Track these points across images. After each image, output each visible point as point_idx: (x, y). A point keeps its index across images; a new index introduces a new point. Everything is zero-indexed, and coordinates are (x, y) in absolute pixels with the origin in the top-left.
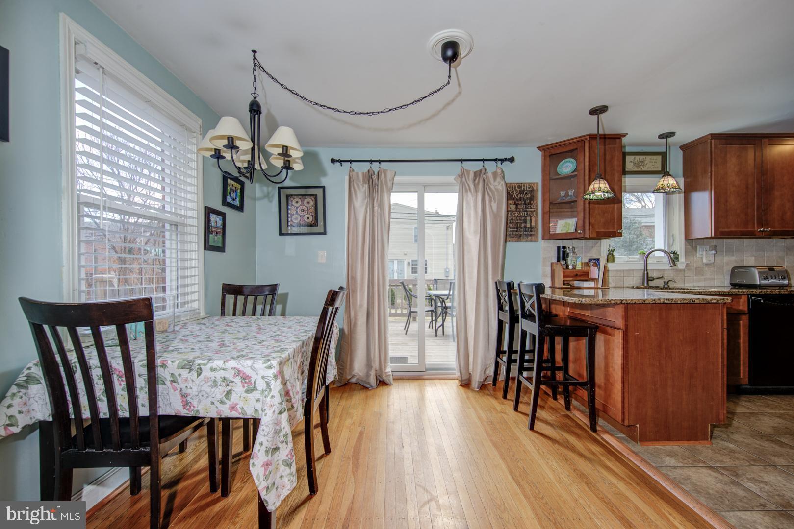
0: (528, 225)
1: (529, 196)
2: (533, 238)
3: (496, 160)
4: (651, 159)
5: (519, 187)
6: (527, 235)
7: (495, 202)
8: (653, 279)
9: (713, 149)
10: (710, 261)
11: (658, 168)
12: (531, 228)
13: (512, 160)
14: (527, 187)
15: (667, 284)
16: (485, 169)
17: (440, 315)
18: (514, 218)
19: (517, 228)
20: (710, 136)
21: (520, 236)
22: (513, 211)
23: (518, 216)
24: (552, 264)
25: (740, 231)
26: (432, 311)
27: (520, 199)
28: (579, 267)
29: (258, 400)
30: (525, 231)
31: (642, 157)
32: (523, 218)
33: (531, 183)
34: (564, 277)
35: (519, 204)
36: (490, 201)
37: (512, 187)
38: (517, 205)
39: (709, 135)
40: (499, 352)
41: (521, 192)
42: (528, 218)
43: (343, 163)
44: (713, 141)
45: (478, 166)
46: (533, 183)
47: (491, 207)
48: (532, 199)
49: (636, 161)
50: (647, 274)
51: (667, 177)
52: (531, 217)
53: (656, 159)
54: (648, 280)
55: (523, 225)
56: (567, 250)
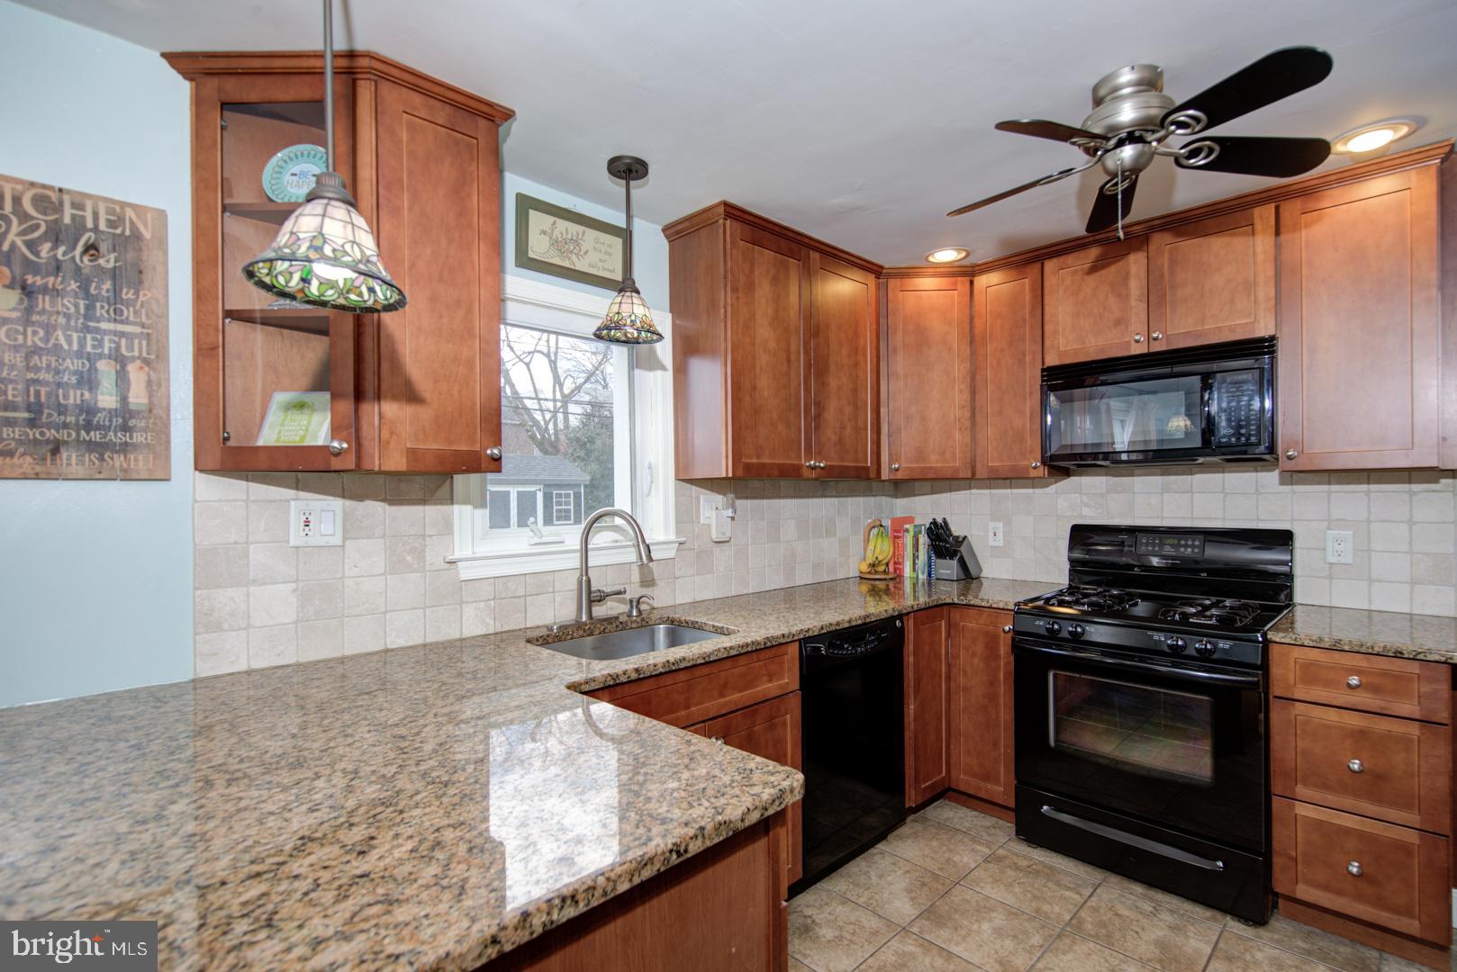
0: (107, 401)
1: (108, 261)
2: (139, 462)
4: (597, 241)
5: (48, 205)
8: (602, 597)
9: (728, 247)
10: (724, 534)
11: (613, 271)
12: (125, 416)
14: (95, 218)
15: (637, 607)
19: (35, 407)
20: (721, 209)
21: (56, 452)
23: (37, 351)
25: (778, 465)
27: (54, 268)
30: (89, 427)
31: (575, 229)
32: (73, 365)
33: (123, 205)
35: (47, 291)
38: (30, 291)
39: (718, 205)
41: (60, 233)
42: (106, 367)
44: (728, 222)
46: (139, 208)
48: (128, 278)
49: (556, 233)
50: (589, 581)
51: (628, 294)
52: (123, 361)
53: (610, 246)
54: (591, 602)
55: (72, 397)
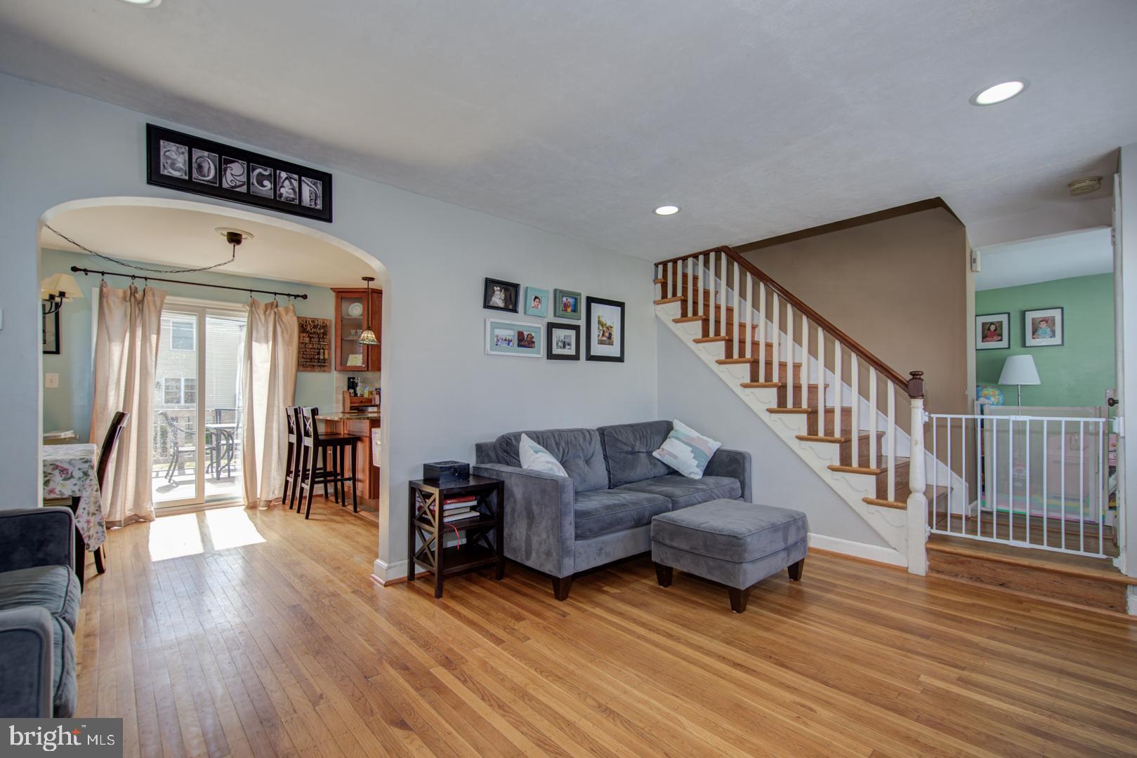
0: (322, 357)
1: (322, 331)
2: (326, 369)
3: (289, 295)
5: (313, 322)
6: (320, 366)
7: (287, 333)
12: (324, 359)
13: (305, 297)
14: (320, 323)
16: (277, 302)
17: (225, 454)
18: (308, 350)
19: (311, 359)
21: (314, 366)
22: (306, 344)
23: (311, 349)
24: (343, 392)
26: (212, 449)
27: (314, 333)
28: (366, 395)
29: (75, 485)
30: (319, 362)
32: (316, 351)
33: (324, 320)
34: (351, 403)
35: (313, 337)
36: (282, 333)
37: (306, 322)
38: (311, 338)
40: (288, 473)
41: (315, 327)
42: (322, 351)
43: (89, 273)
45: (270, 298)
46: (327, 320)
47: (283, 337)
48: (325, 334)
52: (324, 350)
55: (317, 357)
56: (356, 381)
